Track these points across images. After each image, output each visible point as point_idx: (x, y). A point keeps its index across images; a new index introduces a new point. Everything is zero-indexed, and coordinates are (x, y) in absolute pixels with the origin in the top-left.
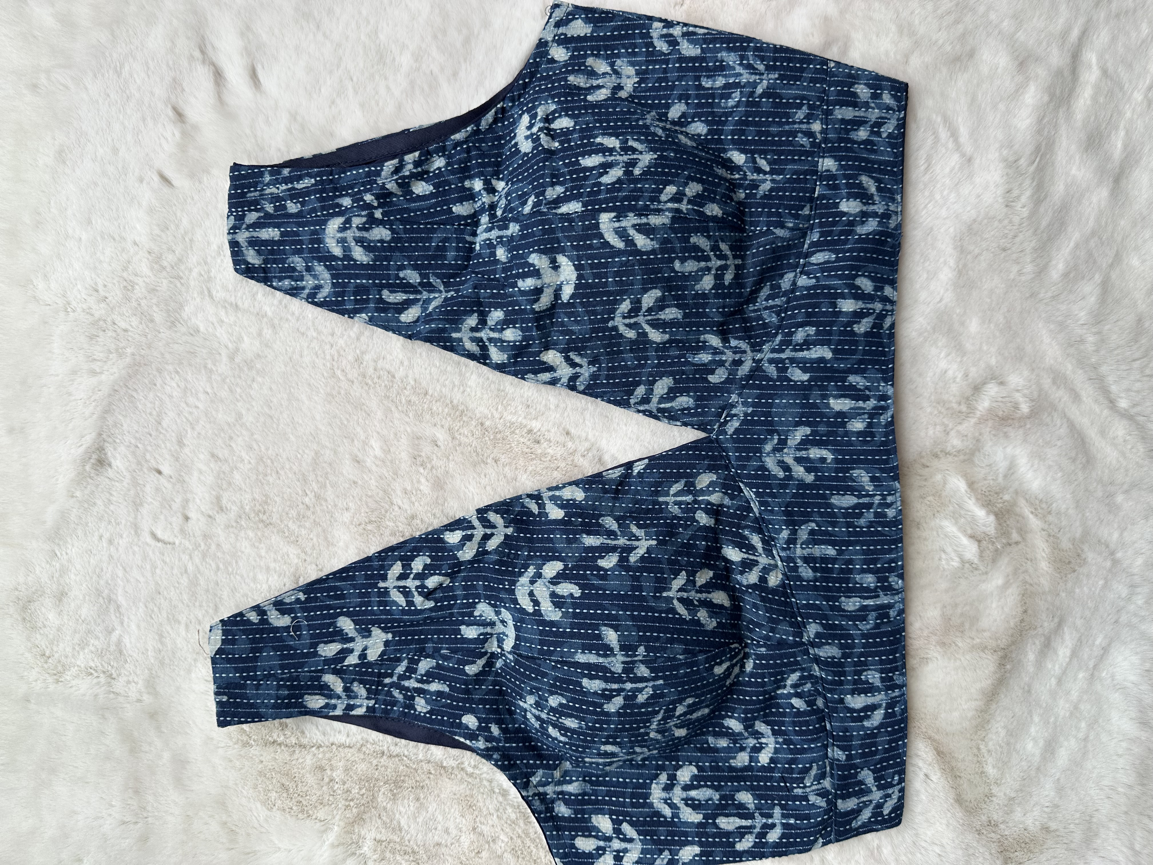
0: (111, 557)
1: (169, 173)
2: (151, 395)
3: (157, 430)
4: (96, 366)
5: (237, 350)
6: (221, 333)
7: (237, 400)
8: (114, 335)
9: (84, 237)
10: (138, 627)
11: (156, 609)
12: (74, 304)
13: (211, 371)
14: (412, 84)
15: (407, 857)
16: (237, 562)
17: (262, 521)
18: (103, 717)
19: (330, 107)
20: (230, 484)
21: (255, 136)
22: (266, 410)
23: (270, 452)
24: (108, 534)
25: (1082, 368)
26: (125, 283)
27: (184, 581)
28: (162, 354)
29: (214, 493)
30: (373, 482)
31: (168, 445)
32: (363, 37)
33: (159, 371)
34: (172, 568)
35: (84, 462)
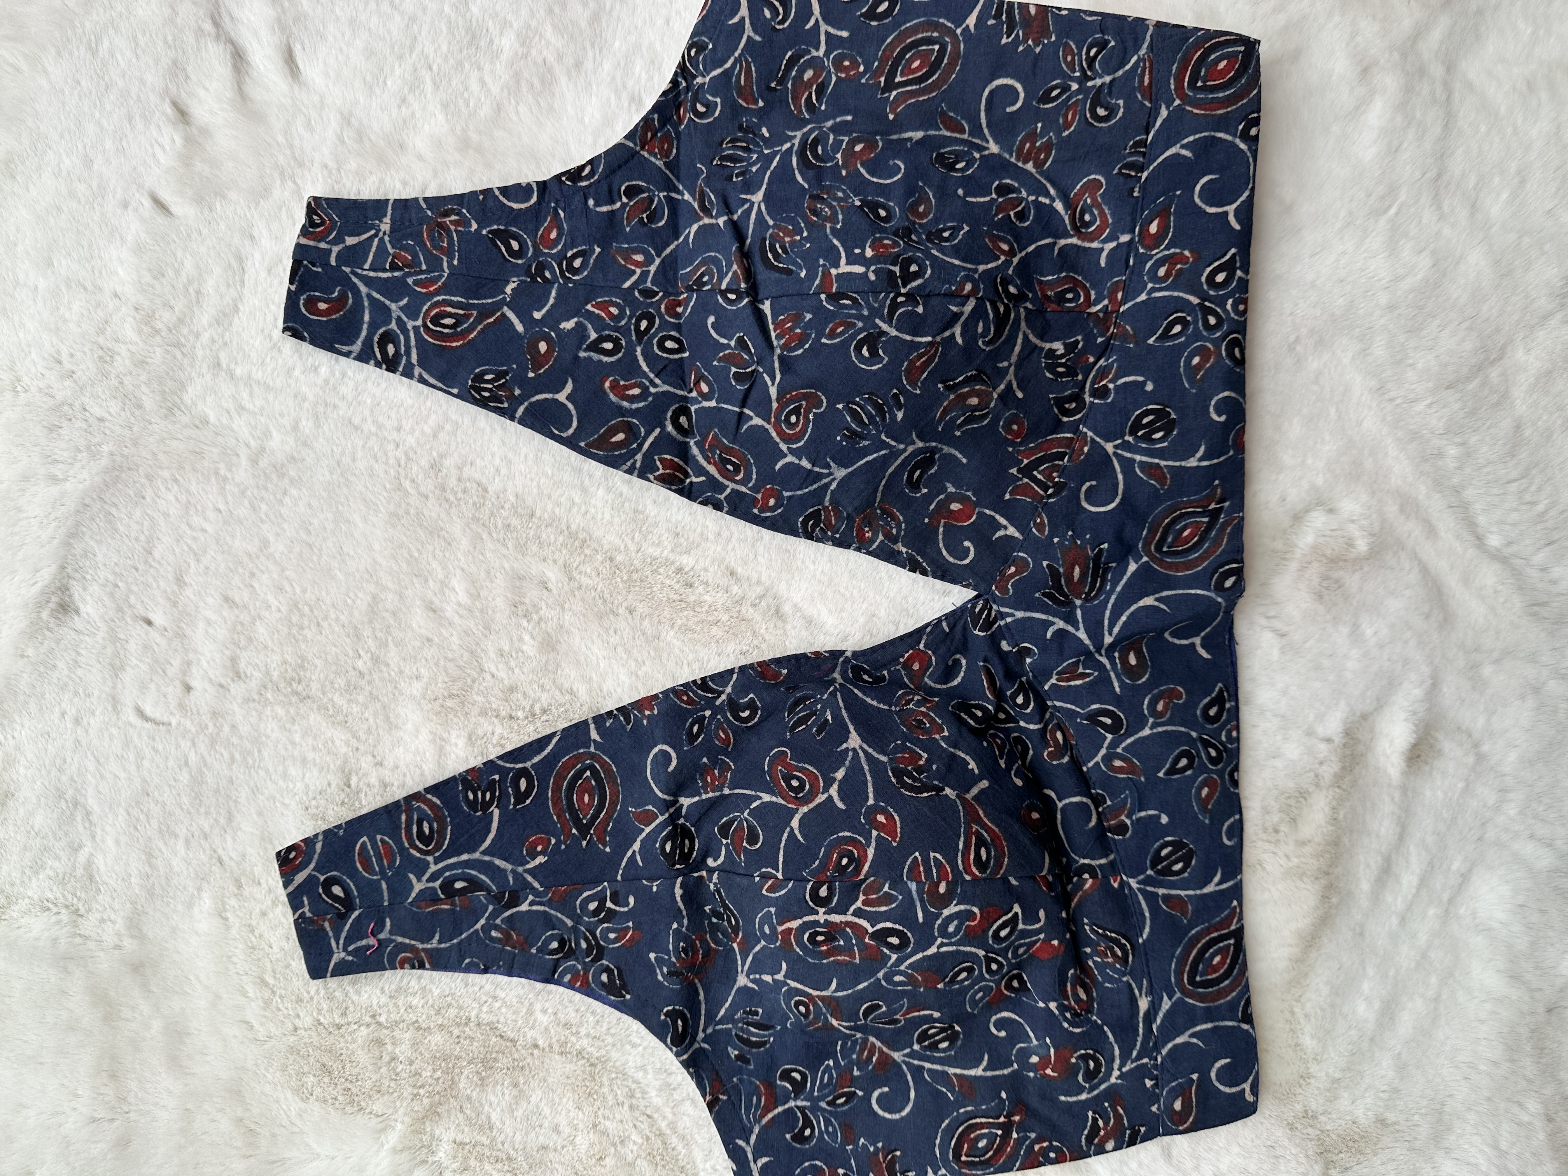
0: (78, 742)
1: (166, 196)
2: (138, 513)
3: (146, 562)
4: (57, 470)
5: (262, 450)
6: (240, 425)
7: (262, 521)
8: (84, 426)
9: (42, 284)
10: (117, 842)
11: (142, 817)
12: (26, 379)
13: (225, 479)
14: (517, 76)
15: (499, 1166)
16: (259, 751)
17: (297, 693)
18: (65, 970)
19: (400, 107)
20: (250, 640)
21: (291, 146)
22: (304, 536)
23: (308, 595)
24: (74, 711)
25: (1440, 492)
26: (101, 352)
27: (184, 777)
28: (154, 454)
29: (227, 652)
30: (455, 640)
31: (162, 584)
32: (447, 9)
33: (150, 478)
34: (167, 758)
35: (39, 606)
